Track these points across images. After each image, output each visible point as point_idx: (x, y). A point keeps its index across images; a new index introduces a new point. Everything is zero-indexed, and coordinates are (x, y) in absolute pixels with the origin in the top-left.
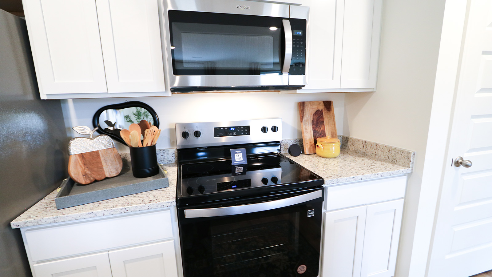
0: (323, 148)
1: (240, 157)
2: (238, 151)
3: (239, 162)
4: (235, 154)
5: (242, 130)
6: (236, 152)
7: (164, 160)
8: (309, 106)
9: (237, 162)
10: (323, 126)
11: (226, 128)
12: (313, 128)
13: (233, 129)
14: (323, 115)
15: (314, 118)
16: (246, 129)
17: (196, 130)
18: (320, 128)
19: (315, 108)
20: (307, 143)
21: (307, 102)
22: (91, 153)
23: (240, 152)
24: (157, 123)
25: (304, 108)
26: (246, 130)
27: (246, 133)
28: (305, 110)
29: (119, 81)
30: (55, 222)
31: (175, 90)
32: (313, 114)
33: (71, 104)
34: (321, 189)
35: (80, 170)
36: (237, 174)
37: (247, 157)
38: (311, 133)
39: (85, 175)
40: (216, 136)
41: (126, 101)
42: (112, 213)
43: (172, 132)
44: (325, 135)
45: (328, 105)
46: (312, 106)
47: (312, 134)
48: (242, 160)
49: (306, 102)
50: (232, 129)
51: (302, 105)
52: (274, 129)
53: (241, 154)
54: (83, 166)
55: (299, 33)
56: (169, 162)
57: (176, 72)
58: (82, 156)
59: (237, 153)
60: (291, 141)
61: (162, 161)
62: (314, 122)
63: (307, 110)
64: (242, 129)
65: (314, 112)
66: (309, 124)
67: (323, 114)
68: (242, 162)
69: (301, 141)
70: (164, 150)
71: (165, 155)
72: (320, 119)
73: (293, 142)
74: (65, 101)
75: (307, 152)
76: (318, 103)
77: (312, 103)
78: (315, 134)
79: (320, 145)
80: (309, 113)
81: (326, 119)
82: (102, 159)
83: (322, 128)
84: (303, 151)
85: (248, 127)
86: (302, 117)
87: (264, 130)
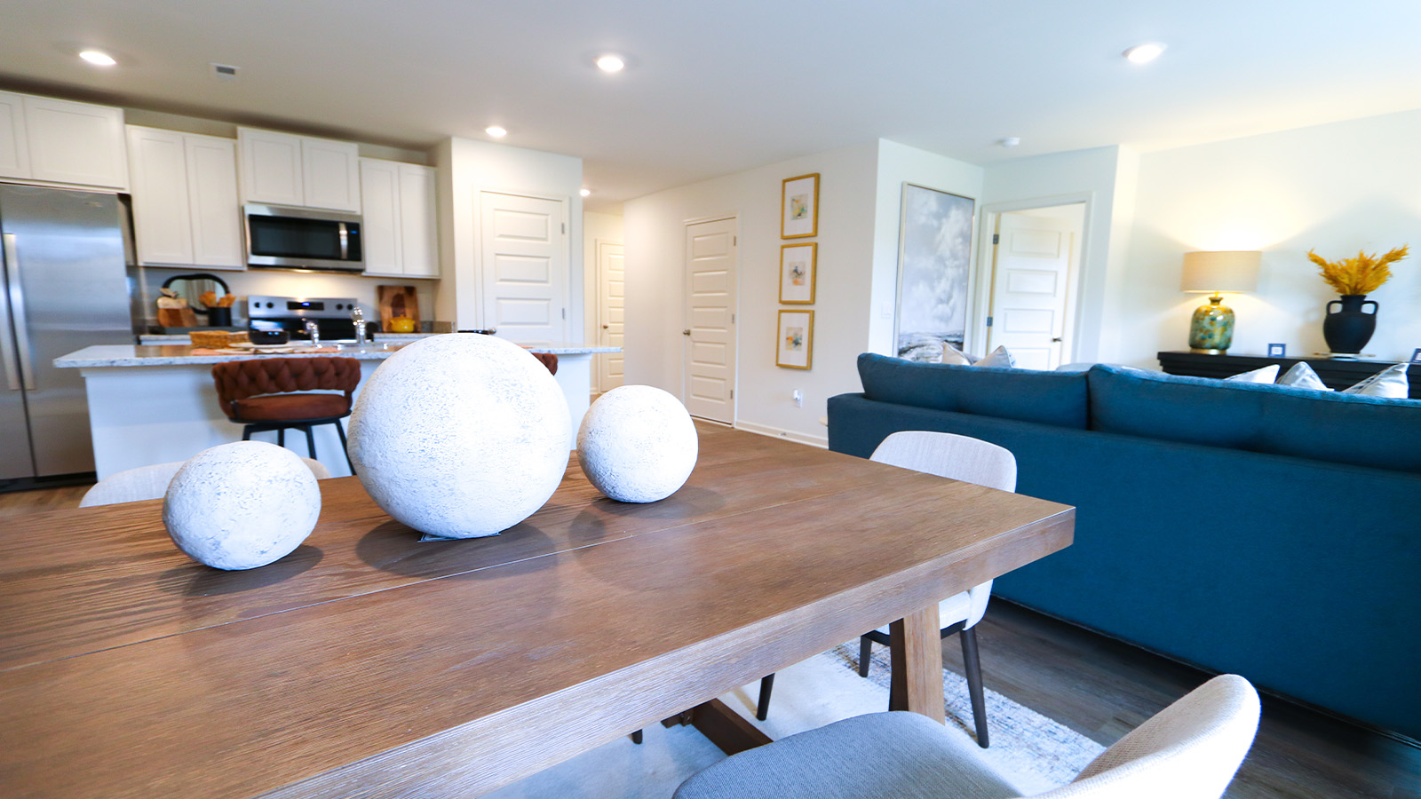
8: (389, 290)
12: (392, 310)
15: (394, 301)
17: (269, 301)
19: (395, 292)
22: (173, 310)
24: (228, 292)
28: (384, 293)
31: (250, 266)
40: (289, 309)
45: (410, 290)
47: (390, 315)
51: (381, 289)
55: (354, 232)
57: (254, 254)
58: (168, 310)
62: (393, 304)
65: (394, 296)
66: (387, 306)
69: (381, 322)
75: (385, 329)
76: (399, 288)
77: (391, 287)
78: (395, 315)
79: (392, 322)
80: (388, 296)
81: (407, 302)
82: (182, 315)
83: (402, 311)
84: (382, 328)
85: (322, 304)
86: (381, 299)
87: (339, 307)
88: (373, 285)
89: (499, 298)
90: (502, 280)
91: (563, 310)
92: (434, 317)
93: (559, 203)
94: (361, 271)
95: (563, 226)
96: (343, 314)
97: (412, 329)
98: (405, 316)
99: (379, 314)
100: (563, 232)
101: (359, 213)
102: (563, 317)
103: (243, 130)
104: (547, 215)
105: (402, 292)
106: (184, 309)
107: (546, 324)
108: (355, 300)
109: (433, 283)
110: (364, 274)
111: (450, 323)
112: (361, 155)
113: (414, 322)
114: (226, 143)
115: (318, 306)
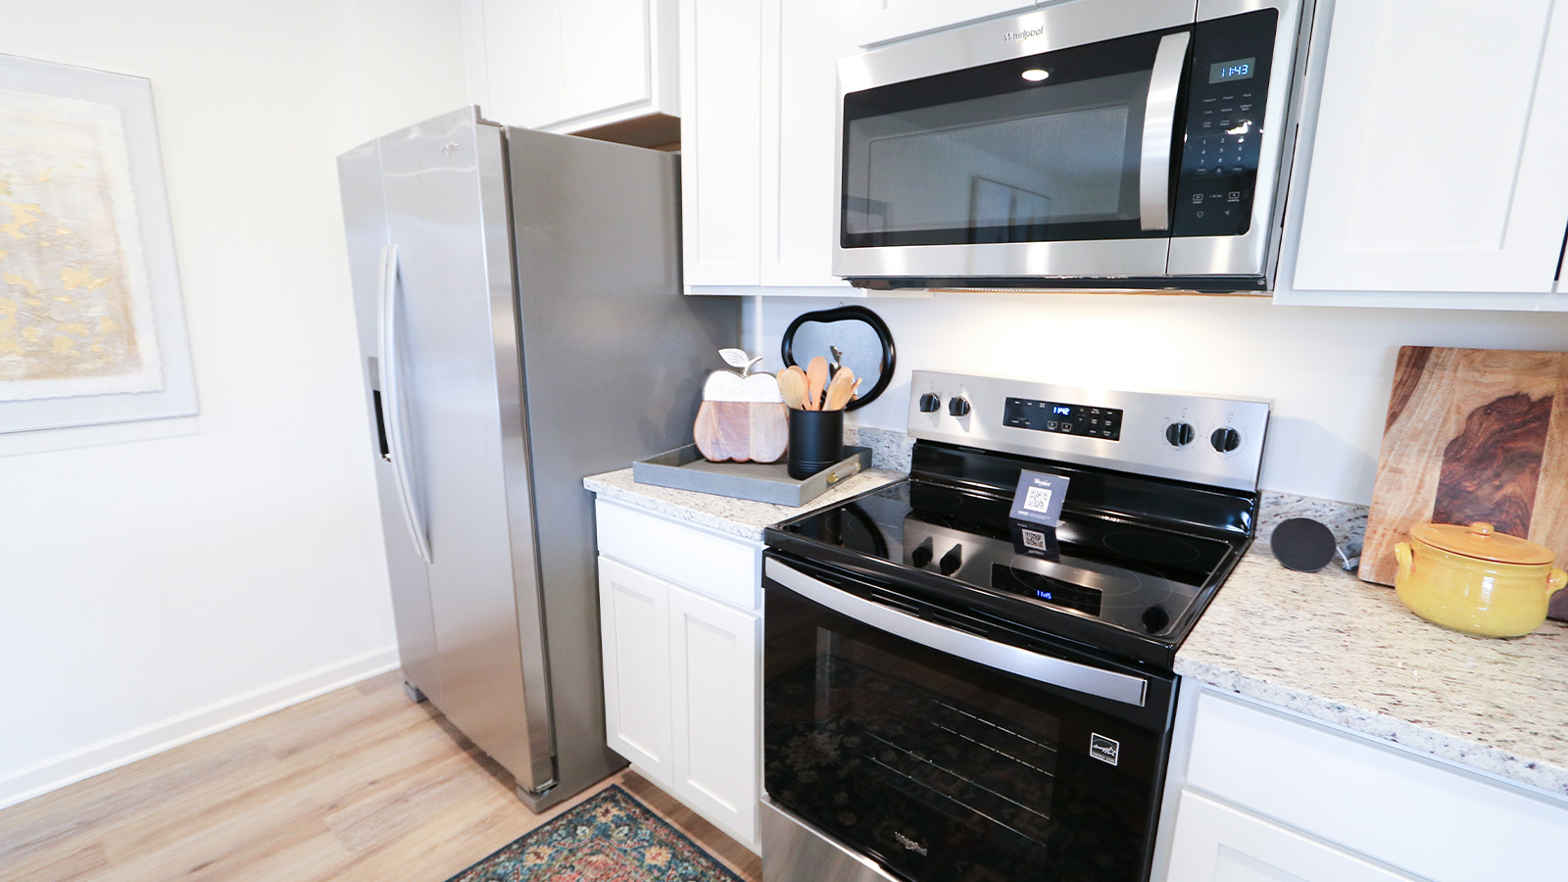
0: (1413, 570)
1: (1043, 500)
2: (1042, 480)
3: (1032, 515)
4: (1031, 489)
5: (1094, 421)
6: (1037, 481)
7: (891, 459)
8: (1455, 371)
9: (1027, 513)
10: (1526, 477)
11: (1042, 405)
12: (1445, 475)
13: (1065, 411)
14: (1547, 422)
15: (1467, 431)
16: (1108, 418)
17: (958, 395)
18: (1497, 483)
20: (1380, 531)
21: (1451, 349)
22: (734, 406)
23: (1049, 485)
25: (1418, 377)
26: (1108, 423)
27: (1107, 433)
28: (1420, 386)
29: (779, 261)
30: (618, 497)
32: (1467, 410)
33: (759, 306)
34: (1144, 677)
35: (713, 431)
36: (1030, 551)
37: (1063, 507)
38: (1423, 492)
39: (716, 443)
40: (1009, 423)
41: (841, 306)
42: (675, 513)
44: (1526, 527)
46: (1474, 370)
47: (1426, 502)
48: (1044, 510)
49: (1441, 349)
50: (1060, 410)
51: (1413, 362)
52: (1225, 440)
53: (1050, 492)
54: (716, 426)
56: (899, 468)
57: (849, 240)
58: (720, 406)
59: (1037, 486)
60: (1327, 510)
61: (886, 462)
62: (1463, 445)
63: (1433, 386)
64: (1095, 416)
66: (1422, 451)
67: (1552, 419)
68: (1043, 518)
70: (893, 434)
71: (894, 447)
72: (1515, 438)
73: (1342, 515)
74: (751, 299)
78: (1452, 508)
82: (752, 420)
85: (1117, 415)
86: (1393, 417)
87: (1180, 435)
105: (1544, 383)
110: (1282, 300)
115: (1104, 422)
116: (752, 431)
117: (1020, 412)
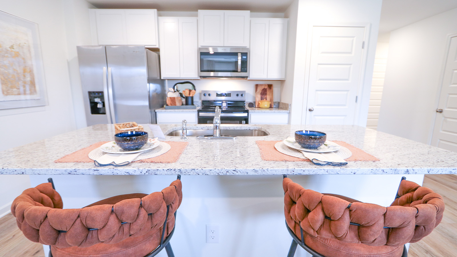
10: (266, 95)
12: (261, 96)
15: (262, 92)
17: (209, 93)
19: (263, 87)
20: (257, 102)
22: (173, 98)
24: (195, 90)
28: (258, 88)
31: (201, 77)
35: (170, 102)
40: (217, 96)
43: (200, 94)
45: (270, 86)
49: (259, 84)
50: (223, 94)
51: (257, 86)
52: (242, 95)
55: (245, 57)
57: (202, 71)
58: (171, 98)
65: (262, 89)
66: (259, 94)
67: (267, 90)
69: (255, 102)
72: (265, 92)
75: (256, 106)
76: (265, 85)
77: (262, 85)
78: (262, 99)
79: (260, 103)
80: (260, 89)
81: (268, 92)
82: (176, 100)
83: (265, 97)
84: (255, 106)
85: (230, 94)
86: (256, 91)
87: (237, 95)
88: (254, 84)
89: (317, 90)
90: (320, 80)
91: (357, 97)
92: (280, 100)
93: (363, 28)
94: (247, 77)
95: (364, 43)
96: (239, 99)
97: (269, 106)
98: (266, 99)
99: (255, 98)
100: (363, 47)
101: (248, 47)
102: (356, 101)
103: (200, 12)
104: (354, 37)
105: (266, 87)
106: (177, 97)
107: (344, 105)
108: (244, 92)
109: (282, 82)
110: (248, 79)
111: (288, 104)
112: (251, 17)
113: (270, 103)
114: (193, 19)
115: (228, 95)
116: (176, 102)
117: (218, 95)
